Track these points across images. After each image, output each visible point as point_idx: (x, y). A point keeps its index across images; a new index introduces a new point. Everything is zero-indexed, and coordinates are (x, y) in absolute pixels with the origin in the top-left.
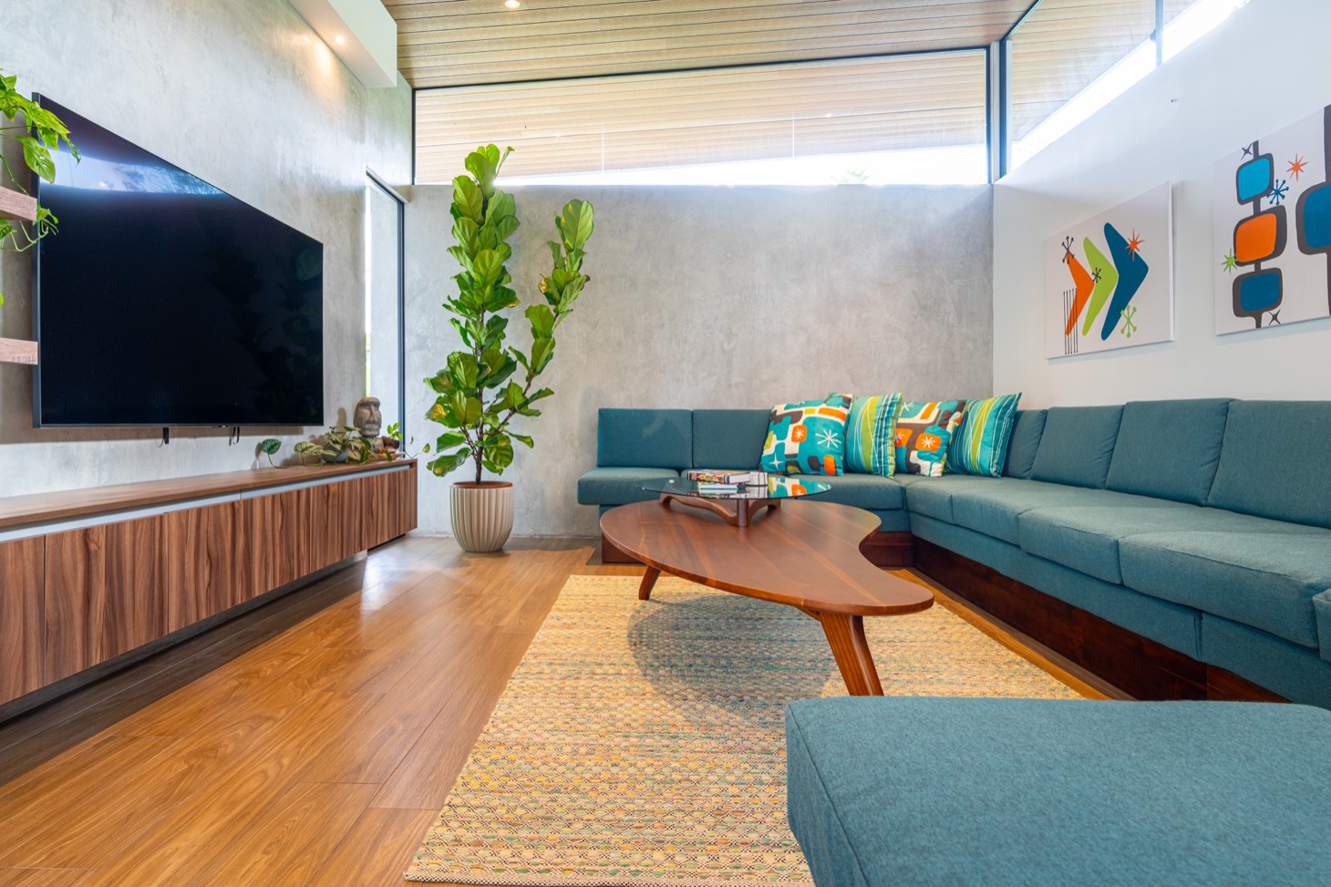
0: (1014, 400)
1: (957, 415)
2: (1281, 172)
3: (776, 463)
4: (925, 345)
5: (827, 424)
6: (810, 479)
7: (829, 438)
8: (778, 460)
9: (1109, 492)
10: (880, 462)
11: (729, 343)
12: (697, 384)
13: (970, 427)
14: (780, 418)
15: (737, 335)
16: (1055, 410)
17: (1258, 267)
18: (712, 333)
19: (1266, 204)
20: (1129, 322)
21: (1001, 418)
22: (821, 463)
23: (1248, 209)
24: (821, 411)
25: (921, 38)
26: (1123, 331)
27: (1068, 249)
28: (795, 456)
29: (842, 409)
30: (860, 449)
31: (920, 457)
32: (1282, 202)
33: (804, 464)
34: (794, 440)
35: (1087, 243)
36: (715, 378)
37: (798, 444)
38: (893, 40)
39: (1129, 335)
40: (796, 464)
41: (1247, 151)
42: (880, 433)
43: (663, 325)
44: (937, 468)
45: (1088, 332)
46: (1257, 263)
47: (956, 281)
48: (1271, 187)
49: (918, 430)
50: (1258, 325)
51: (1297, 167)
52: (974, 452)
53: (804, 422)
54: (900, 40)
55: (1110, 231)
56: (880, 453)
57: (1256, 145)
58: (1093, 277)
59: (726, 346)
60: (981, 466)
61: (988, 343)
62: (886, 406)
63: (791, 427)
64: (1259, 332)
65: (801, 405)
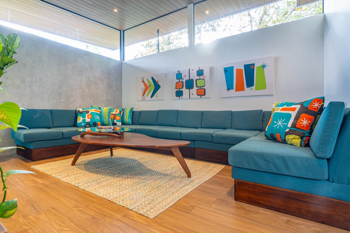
0: (133, 109)
1: (123, 112)
2: (183, 76)
3: (83, 124)
4: (110, 95)
5: (97, 114)
6: (93, 128)
7: (98, 117)
8: (83, 123)
9: (157, 126)
10: (109, 123)
11: (60, 89)
12: (49, 102)
13: (125, 114)
15: (62, 88)
16: (142, 111)
17: (179, 90)
18: (54, 86)
19: (181, 80)
20: (157, 95)
21: (131, 113)
22: (97, 124)
23: (178, 81)
24: (94, 110)
25: (110, 24)
26: (155, 97)
27: (143, 80)
28: (89, 122)
29: (99, 110)
30: (104, 120)
31: (117, 121)
32: (183, 81)
33: (92, 124)
34: (88, 118)
35: (147, 79)
36: (56, 100)
37: (90, 119)
38: (104, 21)
39: (157, 98)
40: (89, 124)
41: (178, 72)
42: (109, 116)
43: (37, 82)
44: (120, 123)
45: (148, 97)
46: (179, 89)
47: (116, 81)
48: (181, 78)
49: (115, 115)
50: (179, 99)
51: (185, 76)
52: (127, 120)
53: (90, 113)
54: (106, 22)
55: (153, 78)
56: (109, 121)
57: (179, 71)
58: (149, 86)
59: (59, 91)
60: (128, 123)
61: (121, 96)
62: (109, 109)
63: (87, 115)
64: (179, 100)
65: (89, 109)
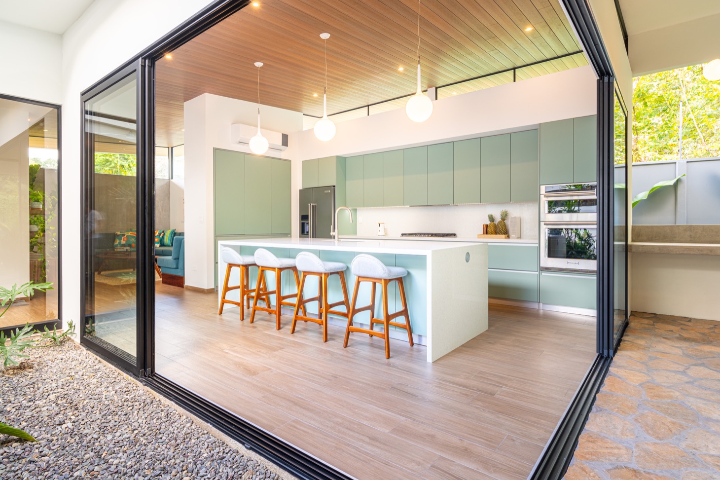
0: (174, 230)
1: (163, 234)
3: (119, 245)
14: (119, 235)
22: (131, 245)
24: (130, 234)
28: (124, 244)
29: (135, 233)
34: (124, 240)
53: (126, 236)
61: (169, 216)
63: (123, 238)
